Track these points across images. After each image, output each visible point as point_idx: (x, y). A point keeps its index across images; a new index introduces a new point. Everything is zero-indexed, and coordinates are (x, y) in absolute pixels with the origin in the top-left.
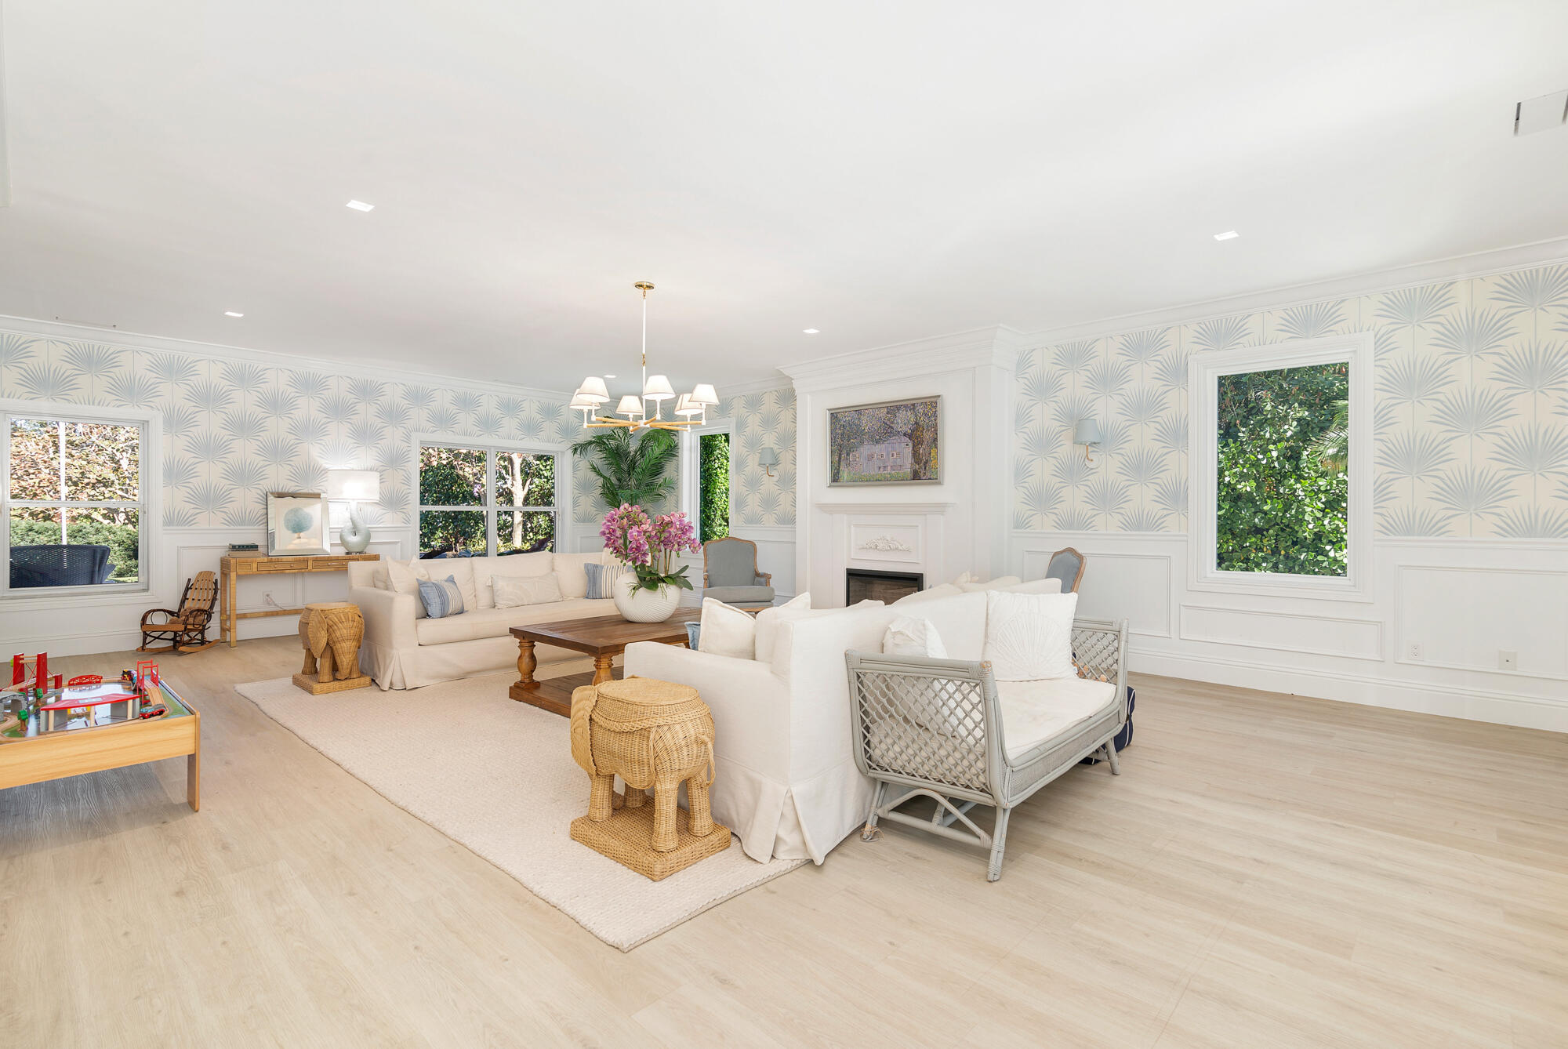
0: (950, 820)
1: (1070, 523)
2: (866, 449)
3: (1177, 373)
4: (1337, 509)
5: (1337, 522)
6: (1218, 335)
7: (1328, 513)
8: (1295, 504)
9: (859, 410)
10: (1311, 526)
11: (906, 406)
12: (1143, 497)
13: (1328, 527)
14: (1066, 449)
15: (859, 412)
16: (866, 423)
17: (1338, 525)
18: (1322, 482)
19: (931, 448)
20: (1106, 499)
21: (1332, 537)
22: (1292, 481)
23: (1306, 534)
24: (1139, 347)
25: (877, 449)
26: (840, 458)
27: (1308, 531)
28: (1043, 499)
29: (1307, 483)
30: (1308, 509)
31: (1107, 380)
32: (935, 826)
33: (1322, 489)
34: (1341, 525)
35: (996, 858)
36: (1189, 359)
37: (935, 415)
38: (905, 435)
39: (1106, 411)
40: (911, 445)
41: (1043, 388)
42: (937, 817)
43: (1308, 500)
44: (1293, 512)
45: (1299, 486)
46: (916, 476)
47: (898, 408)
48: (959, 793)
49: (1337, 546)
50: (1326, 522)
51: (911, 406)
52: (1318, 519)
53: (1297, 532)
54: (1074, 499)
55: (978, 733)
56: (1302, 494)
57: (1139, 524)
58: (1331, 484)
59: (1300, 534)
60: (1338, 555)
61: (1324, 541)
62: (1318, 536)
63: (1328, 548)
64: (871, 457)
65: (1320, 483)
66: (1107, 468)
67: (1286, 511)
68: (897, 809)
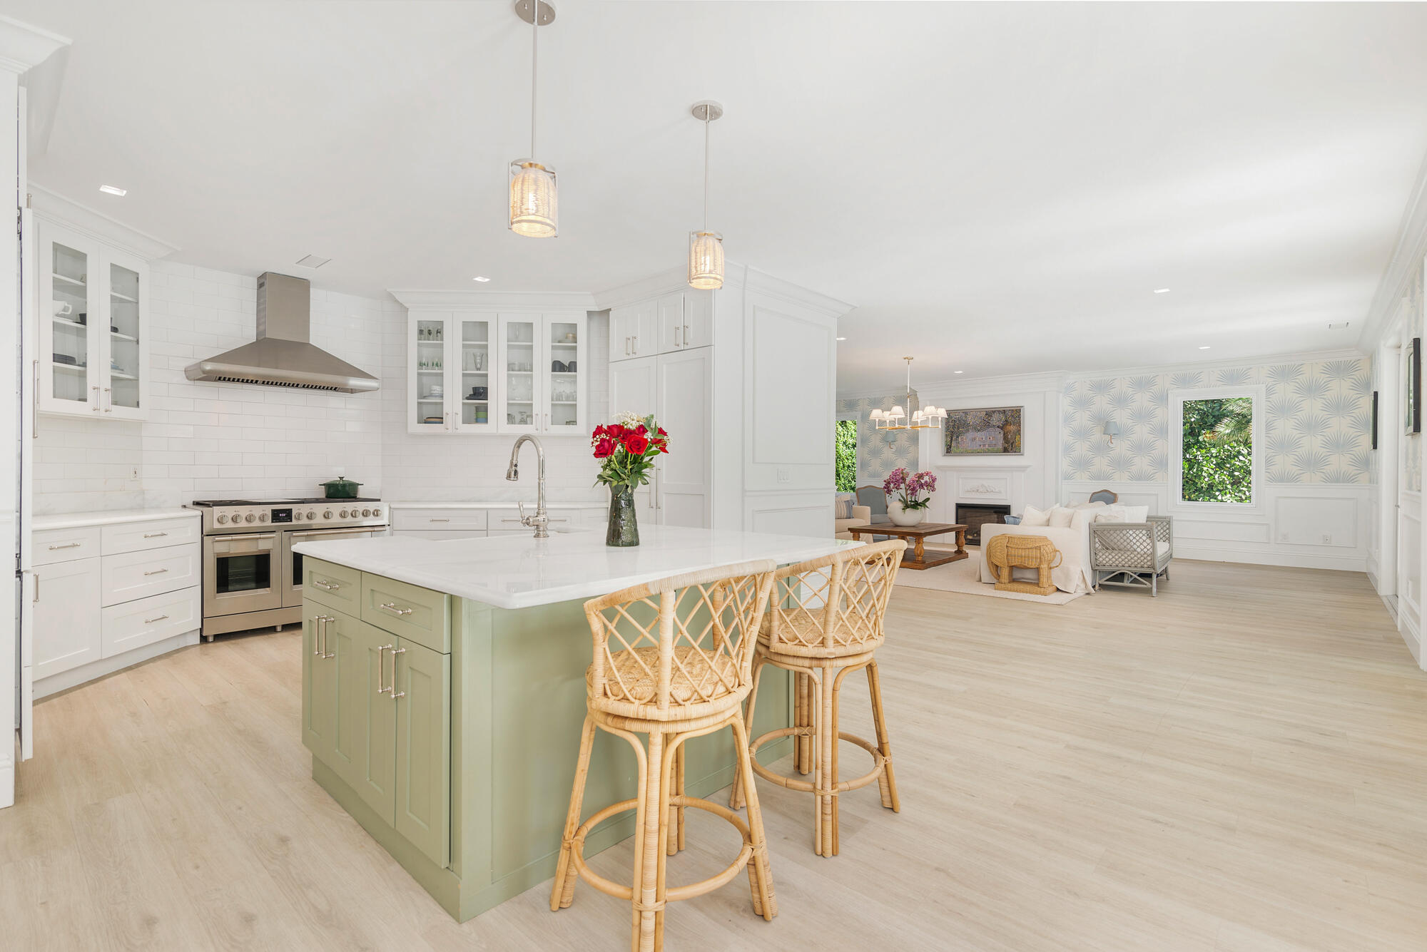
0: (1131, 580)
1: (1097, 477)
2: (971, 435)
3: (1162, 399)
4: (1223, 469)
5: (1223, 477)
6: (1185, 381)
7: (1217, 471)
8: (1196, 465)
9: (966, 412)
10: (1206, 479)
11: (999, 411)
12: (1142, 463)
13: (1217, 480)
14: (1097, 436)
15: (966, 413)
16: (970, 419)
17: (1224, 479)
18: (1214, 451)
19: (1016, 435)
20: (1121, 464)
21: (1220, 488)
22: (1195, 450)
23: (1203, 485)
24: (1142, 384)
25: (979, 435)
26: (952, 439)
27: (1204, 483)
28: (1082, 464)
29: (1204, 451)
30: (1205, 469)
31: (1121, 401)
32: (1126, 583)
33: (1214, 455)
34: (1226, 479)
35: (1154, 590)
36: (1169, 392)
37: (1019, 416)
38: (998, 427)
39: (1121, 417)
40: (1002, 433)
41: (1082, 403)
42: (1125, 581)
43: (1205, 462)
44: (1195, 470)
45: (1199, 453)
46: (1005, 450)
47: (994, 412)
48: (1135, 569)
49: (1223, 493)
50: (1216, 476)
51: (1003, 411)
52: (1211, 475)
53: (1197, 483)
54: (1101, 463)
55: (1149, 547)
56: (1201, 458)
57: (1140, 477)
58: (1220, 452)
59: (1199, 485)
60: (1223, 498)
61: (1215, 489)
62: (1211, 486)
63: (1217, 493)
64: (974, 439)
65: (1213, 452)
66: (1121, 447)
67: (1190, 470)
68: (1107, 580)
